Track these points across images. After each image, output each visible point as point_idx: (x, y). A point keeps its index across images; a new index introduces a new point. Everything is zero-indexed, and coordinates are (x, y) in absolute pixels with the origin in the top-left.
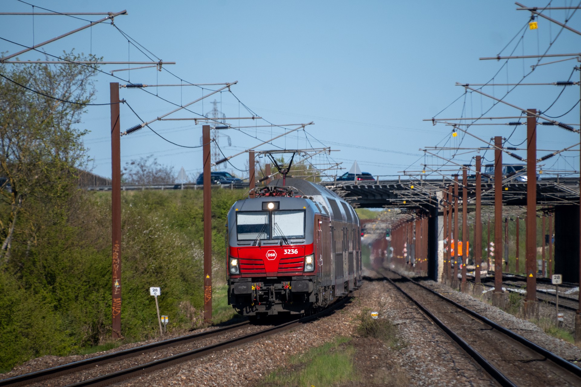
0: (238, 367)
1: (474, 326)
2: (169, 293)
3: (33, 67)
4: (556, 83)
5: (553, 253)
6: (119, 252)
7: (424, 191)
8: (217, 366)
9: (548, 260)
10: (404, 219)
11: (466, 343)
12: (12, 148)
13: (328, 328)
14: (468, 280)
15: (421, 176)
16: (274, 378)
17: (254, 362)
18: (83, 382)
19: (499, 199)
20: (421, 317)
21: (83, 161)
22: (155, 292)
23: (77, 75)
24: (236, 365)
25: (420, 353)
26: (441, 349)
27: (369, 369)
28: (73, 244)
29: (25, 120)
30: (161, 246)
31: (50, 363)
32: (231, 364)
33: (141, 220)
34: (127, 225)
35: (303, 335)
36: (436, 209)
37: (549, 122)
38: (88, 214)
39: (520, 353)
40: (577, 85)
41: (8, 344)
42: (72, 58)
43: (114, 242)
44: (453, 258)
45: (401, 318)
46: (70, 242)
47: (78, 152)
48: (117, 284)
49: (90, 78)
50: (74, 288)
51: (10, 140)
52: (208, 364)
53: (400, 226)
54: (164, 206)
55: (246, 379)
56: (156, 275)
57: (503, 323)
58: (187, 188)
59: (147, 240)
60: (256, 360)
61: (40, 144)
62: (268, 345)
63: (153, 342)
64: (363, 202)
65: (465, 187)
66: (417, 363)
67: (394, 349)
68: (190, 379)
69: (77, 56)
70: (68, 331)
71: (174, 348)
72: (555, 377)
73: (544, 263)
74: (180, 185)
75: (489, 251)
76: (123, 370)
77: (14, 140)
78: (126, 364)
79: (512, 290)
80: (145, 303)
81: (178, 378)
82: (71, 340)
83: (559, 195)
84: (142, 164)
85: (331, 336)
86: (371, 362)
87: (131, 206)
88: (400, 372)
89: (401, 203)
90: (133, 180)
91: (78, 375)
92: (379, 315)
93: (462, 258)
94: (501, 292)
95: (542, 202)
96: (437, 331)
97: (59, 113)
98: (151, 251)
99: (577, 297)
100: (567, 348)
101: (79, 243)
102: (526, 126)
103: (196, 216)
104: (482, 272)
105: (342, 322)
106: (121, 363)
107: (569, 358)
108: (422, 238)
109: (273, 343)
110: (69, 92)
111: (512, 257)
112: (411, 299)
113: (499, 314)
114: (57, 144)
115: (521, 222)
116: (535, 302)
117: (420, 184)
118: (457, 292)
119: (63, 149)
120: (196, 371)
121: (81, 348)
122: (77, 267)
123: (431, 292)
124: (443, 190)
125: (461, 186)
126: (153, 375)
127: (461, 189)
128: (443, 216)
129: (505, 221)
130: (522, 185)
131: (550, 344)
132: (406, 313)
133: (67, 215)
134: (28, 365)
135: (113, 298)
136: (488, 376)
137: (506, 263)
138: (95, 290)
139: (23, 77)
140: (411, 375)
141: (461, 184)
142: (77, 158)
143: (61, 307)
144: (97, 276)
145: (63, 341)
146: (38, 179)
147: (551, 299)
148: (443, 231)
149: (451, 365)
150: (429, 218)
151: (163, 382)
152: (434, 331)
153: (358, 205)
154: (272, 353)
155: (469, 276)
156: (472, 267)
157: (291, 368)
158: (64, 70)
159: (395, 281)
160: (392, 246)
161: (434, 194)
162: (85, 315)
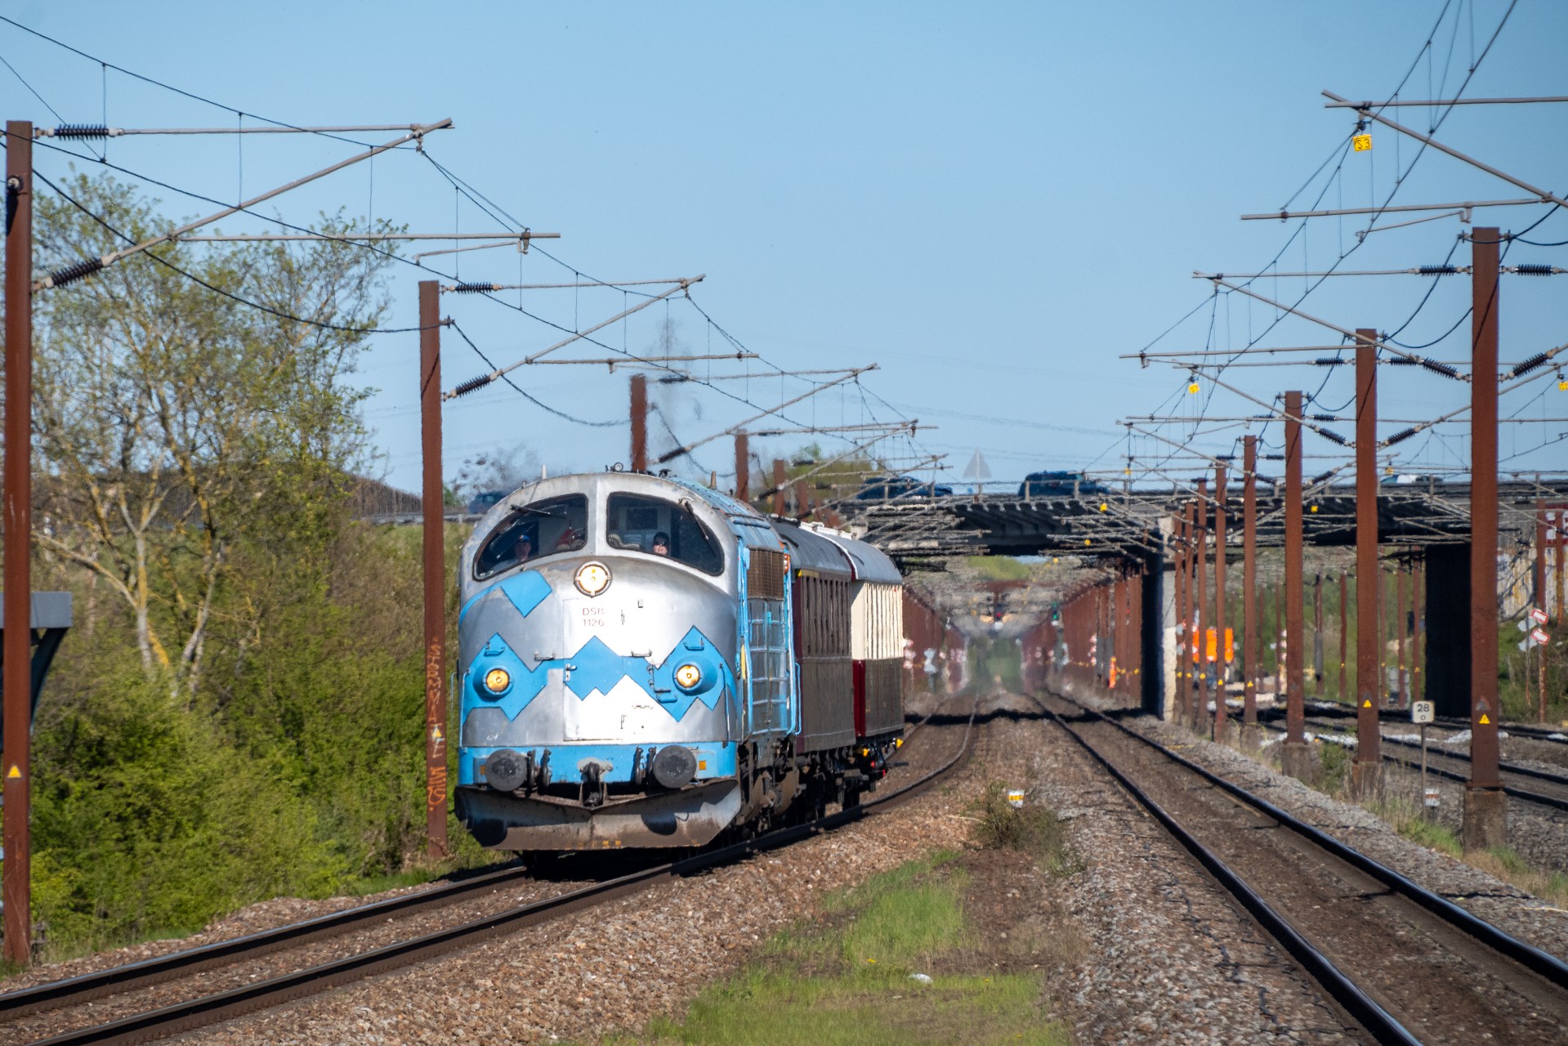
0: (706, 919)
1: (1241, 821)
3: (251, 250)
4: (1417, 270)
5: (1422, 654)
6: (442, 661)
7: (1131, 516)
8: (658, 916)
9: (1413, 668)
10: (1089, 579)
11: (1219, 860)
12: (205, 432)
13: (911, 828)
14: (1230, 715)
15: (1124, 482)
16: (785, 943)
17: (741, 908)
18: (356, 957)
19: (1296, 530)
20: (1121, 802)
21: (362, 458)
23: (349, 266)
24: (701, 914)
25: (1113, 884)
26: (1161, 873)
27: (998, 921)
28: (340, 644)
29: (234, 368)
31: (285, 915)
32: (690, 913)
35: (855, 845)
36: (1159, 556)
37: (1399, 357)
38: (375, 576)
39: (1338, 881)
40: (1464, 274)
41: (197, 873)
42: (340, 227)
43: (429, 641)
44: (1196, 666)
45: (1076, 804)
46: (335, 640)
47: (351, 437)
48: (436, 734)
49: (380, 271)
50: (345, 745)
51: (201, 414)
52: (638, 913)
53: (1082, 595)
55: (723, 946)
57: (1304, 811)
60: (746, 902)
61: (266, 422)
62: (774, 869)
64: (994, 542)
65: (1221, 508)
66: (1106, 906)
67: (1056, 875)
68: (595, 948)
69: (351, 224)
70: (333, 842)
72: (1412, 935)
73: (1402, 674)
75: (1279, 650)
76: (447, 929)
77: (210, 413)
78: (457, 915)
79: (1326, 737)
81: (568, 945)
82: (340, 862)
83: (1432, 522)
84: (503, 463)
85: (918, 846)
86: (1005, 905)
88: (1068, 926)
89: (1081, 543)
91: (347, 940)
92: (1027, 798)
93: (1218, 667)
94: (1300, 744)
95: (1395, 538)
96: (1156, 834)
97: (308, 350)
99: (1466, 752)
100: (1444, 869)
101: (354, 643)
102: (1354, 367)
104: (1259, 698)
105: (944, 814)
106: (444, 914)
107: (1446, 891)
108: (1130, 621)
109: (785, 865)
110: (331, 303)
111: (1332, 661)
112: (1101, 761)
113: (1297, 793)
114: (305, 419)
115: (1352, 583)
116: (1375, 763)
117: (1122, 501)
118: (1204, 742)
119: (316, 430)
120: (611, 929)
121: (359, 880)
122: (351, 696)
123: (1148, 743)
124: (1172, 513)
125: (1213, 504)
126: (514, 940)
127: (1213, 510)
128: (1174, 573)
129: (1314, 582)
130: (1350, 500)
131: (1404, 860)
132: (1088, 793)
133: (327, 579)
134: (237, 920)
135: (428, 765)
136: (1263, 935)
137: (1318, 677)
138: (391, 749)
139: (231, 272)
140: (1092, 933)
141: (1211, 500)
142: (350, 452)
143: (317, 786)
144: (397, 716)
145: (322, 863)
146: (263, 499)
147: (1412, 756)
148: (1174, 606)
149: (1182, 911)
150: (1144, 577)
151: (535, 955)
152: (1150, 832)
153: (983, 548)
154: (784, 887)
155: (1230, 706)
156: (1240, 686)
157: (826, 921)
158: (321, 256)
159: (1070, 718)
160: (1065, 641)
161: (1152, 523)
162: (370, 805)
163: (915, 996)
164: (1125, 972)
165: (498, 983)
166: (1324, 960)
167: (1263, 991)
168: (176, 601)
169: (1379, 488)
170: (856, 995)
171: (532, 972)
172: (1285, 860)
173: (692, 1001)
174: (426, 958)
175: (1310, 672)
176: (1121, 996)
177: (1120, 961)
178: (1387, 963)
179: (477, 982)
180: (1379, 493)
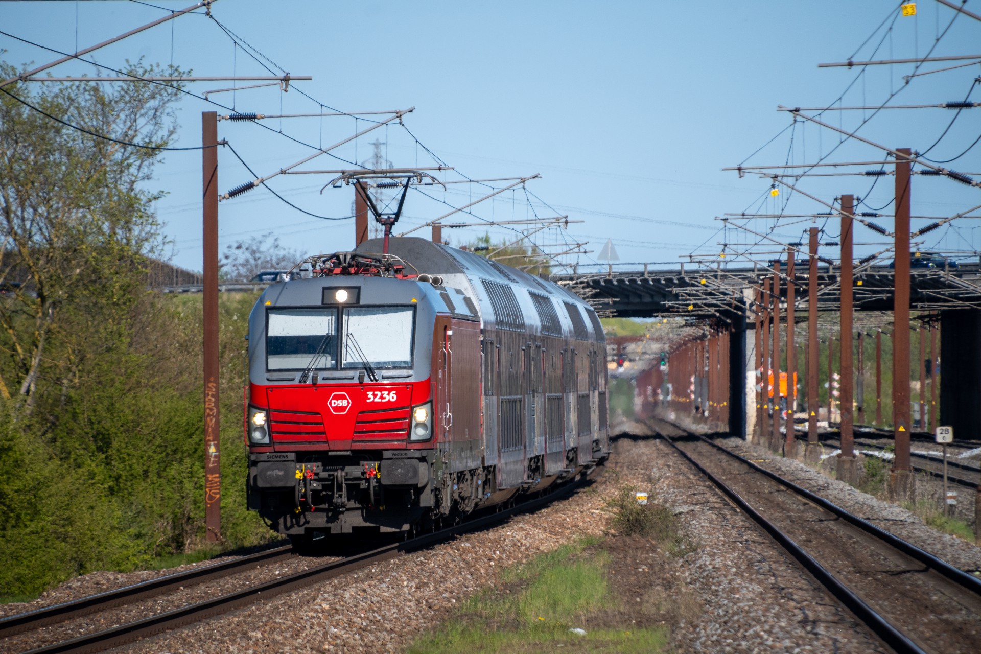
0: (417, 588)
1: (809, 515)
3: (74, 88)
4: (944, 105)
5: (938, 391)
6: (216, 396)
7: (723, 288)
8: (382, 586)
9: (931, 402)
10: (690, 335)
11: (795, 544)
12: (38, 224)
13: (564, 520)
14: (797, 437)
16: (476, 605)
17: (442, 580)
18: (158, 616)
19: (847, 300)
20: (718, 501)
21: (156, 243)
23: (147, 100)
24: (413, 584)
25: (718, 562)
26: (753, 554)
27: (634, 590)
28: (138, 382)
29: (60, 176)
31: (103, 584)
32: (405, 583)
34: (229, 350)
35: (524, 533)
36: (744, 317)
37: (928, 169)
38: (164, 333)
39: (885, 559)
41: (32, 553)
42: (140, 71)
43: (207, 380)
44: (772, 401)
45: (685, 503)
46: (134, 380)
47: (148, 228)
48: (212, 450)
49: (169, 105)
50: (142, 458)
51: (35, 210)
52: (367, 583)
53: (684, 347)
55: (430, 607)
57: (855, 508)
60: (446, 575)
61: (84, 217)
62: (465, 551)
64: (622, 307)
65: (791, 282)
66: (713, 578)
67: (674, 555)
68: (336, 609)
69: (149, 68)
70: (133, 530)
72: (943, 599)
73: (922, 406)
75: (831, 388)
76: (225, 595)
77: (42, 209)
78: (231, 584)
79: (870, 453)
81: (316, 607)
82: (139, 545)
83: (947, 293)
84: (255, 248)
85: (570, 534)
86: (638, 577)
87: (235, 318)
88: (686, 593)
89: (686, 308)
90: (239, 275)
91: (150, 603)
92: (650, 498)
93: (787, 400)
94: (851, 458)
95: (919, 305)
96: (747, 524)
97: (116, 164)
99: (974, 464)
100: (964, 550)
101: (148, 381)
102: (894, 177)
104: (819, 424)
105: (588, 510)
106: (221, 583)
107: (967, 567)
108: (720, 367)
109: (474, 547)
110: (134, 128)
111: (870, 396)
112: (703, 471)
113: (849, 495)
114: (113, 215)
115: (886, 338)
116: (908, 472)
117: (716, 277)
118: (778, 458)
119: (122, 223)
120: (347, 595)
121: (154, 559)
122: (145, 422)
123: (735, 457)
124: (754, 285)
125: (785, 279)
126: (275, 603)
127: (785, 283)
128: (755, 330)
129: (857, 337)
130: (887, 276)
131: (934, 544)
132: (694, 494)
133: (129, 335)
134: (67, 588)
135: (207, 473)
136: (832, 600)
137: (860, 409)
138: (176, 460)
139: (58, 105)
140: (704, 597)
141: (784, 276)
142: (146, 240)
143: (120, 489)
144: (180, 437)
145: (124, 546)
146: (80, 274)
147: (935, 467)
148: (754, 356)
149: (770, 581)
150: (731, 333)
151: (291, 614)
152: (741, 523)
153: (613, 312)
154: (473, 564)
155: (798, 431)
156: (804, 416)
157: (505, 589)
158: (126, 92)
159: (675, 439)
160: (669, 382)
161: (739, 293)
162: (160, 502)
163: (573, 645)
164: (731, 627)
165: (266, 635)
166: (878, 617)
167: (835, 641)
168: (15, 350)
170: (530, 644)
171: (291, 627)
172: (844, 544)
173: (409, 648)
174: (210, 616)
175: (854, 405)
176: (728, 645)
177: (726, 618)
178: (926, 621)
179: (250, 634)
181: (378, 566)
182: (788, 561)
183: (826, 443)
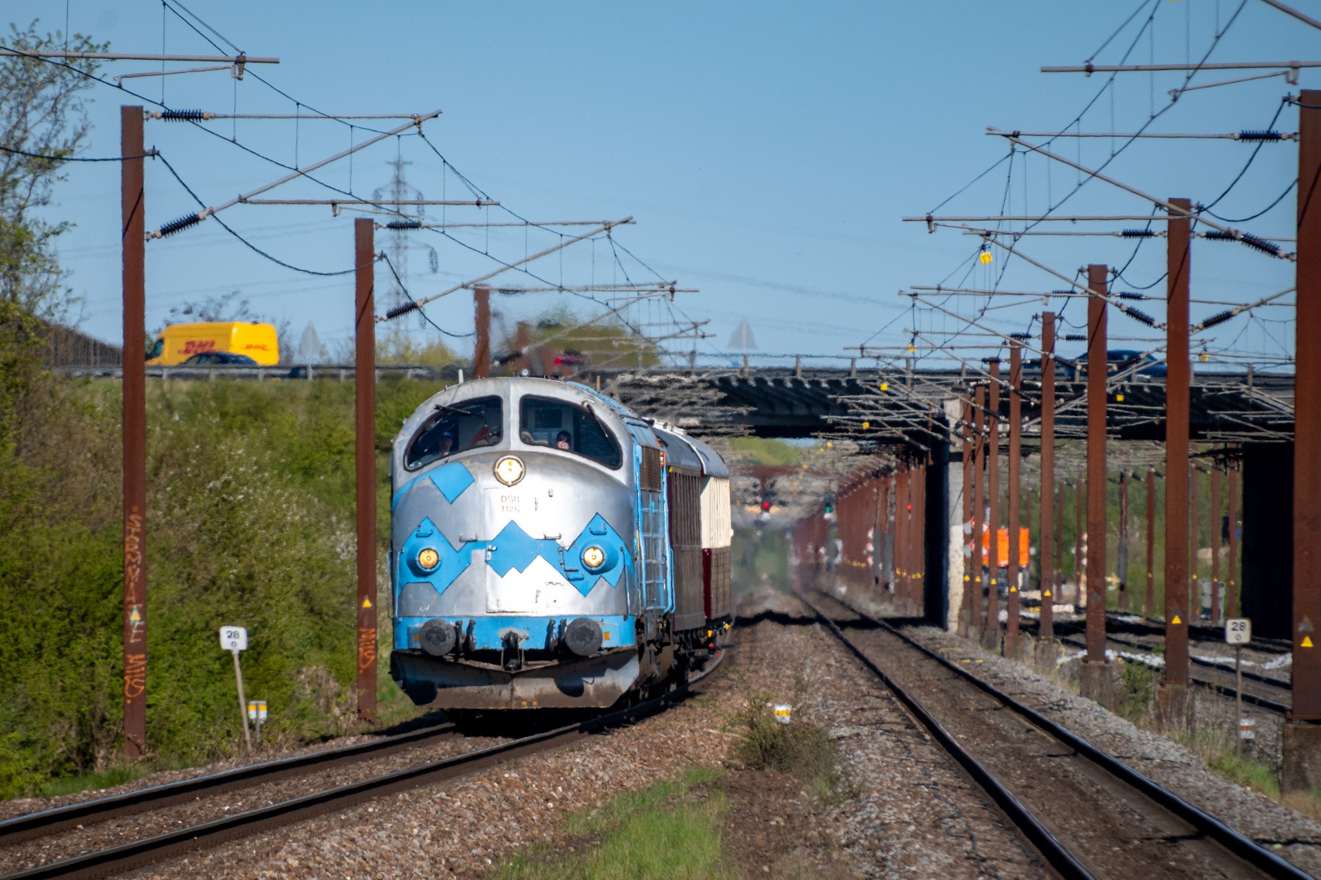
0: (433, 838)
1: (1032, 749)
2: (272, 643)
4: (1237, 136)
5: (1238, 565)
6: (143, 534)
7: (914, 397)
8: (380, 834)
9: (1228, 581)
10: (867, 467)
11: (1008, 791)
13: (665, 743)
14: (1023, 628)
15: (908, 359)
16: (521, 869)
17: (473, 828)
18: (41, 868)
19: (1099, 420)
20: (899, 720)
21: (55, 302)
22: (234, 639)
23: (43, 85)
24: (428, 832)
25: (889, 815)
26: (943, 804)
27: (760, 853)
28: (29, 510)
30: (253, 524)
32: (416, 831)
33: (201, 453)
34: (168, 466)
35: (601, 759)
36: (945, 444)
37: (1219, 231)
38: (69, 436)
39: (1142, 820)
40: (1290, 141)
42: (33, 42)
43: (128, 510)
44: (986, 570)
45: (848, 722)
46: (22, 507)
47: (44, 278)
48: (135, 617)
49: (77, 93)
50: (33, 625)
52: (357, 829)
53: (859, 486)
54: (264, 421)
55: (451, 870)
56: (241, 597)
57: (1105, 740)
58: (321, 376)
59: (217, 505)
60: (479, 821)
62: (510, 783)
63: (224, 768)
64: (763, 422)
65: (1015, 391)
66: (880, 840)
67: (826, 802)
68: (308, 867)
69: (45, 39)
70: (18, 735)
71: (277, 785)
73: (1215, 588)
74: (305, 368)
75: (1079, 555)
76: (146, 840)
78: (156, 823)
79: (1129, 656)
80: (210, 667)
81: (279, 863)
82: (26, 759)
83: (1251, 417)
84: (212, 314)
85: (672, 764)
86: (768, 835)
87: (176, 418)
88: (838, 861)
89: (856, 426)
91: (31, 848)
92: (796, 714)
93: (1009, 572)
94: (1101, 663)
95: (1210, 434)
96: (938, 758)
98: (226, 534)
99: (1286, 678)
100: (1260, 810)
101: (44, 509)
102: (1166, 240)
103: (343, 447)
104: (1055, 608)
105: (702, 728)
106: (141, 821)
107: (1261, 836)
108: (912, 517)
109: (523, 779)
110: (23, 126)
111: (1137, 567)
112: (878, 673)
113: (1097, 719)
115: (1160, 483)
116: (1184, 687)
117: (903, 381)
118: (994, 658)
119: (5, 268)
120: (326, 846)
121: (47, 780)
122: (40, 571)
123: (929, 655)
124: (961, 396)
125: (1006, 388)
126: (219, 854)
127: (1007, 394)
128: (962, 464)
129: (1118, 480)
130: (1160, 388)
131: (1216, 800)
132: (863, 710)
133: (15, 436)
135: (125, 652)
137: (1122, 587)
138: (84, 632)
140: (865, 869)
141: (1005, 383)
142: (42, 295)
144: (92, 595)
147: (1224, 680)
148: (961, 501)
149: (964, 848)
150: (928, 469)
151: (240, 872)
152: (931, 757)
153: (750, 428)
154: (521, 805)
155: (1024, 618)
156: (1036, 595)
157: (567, 845)
158: (12, 73)
159: (843, 624)
160: (838, 537)
161: (938, 406)
162: (60, 694)
169: (1192, 377)
172: (1082, 794)
175: (1113, 580)
180: (1193, 383)
181: (378, 803)
182: (996, 818)
183: (1066, 638)
